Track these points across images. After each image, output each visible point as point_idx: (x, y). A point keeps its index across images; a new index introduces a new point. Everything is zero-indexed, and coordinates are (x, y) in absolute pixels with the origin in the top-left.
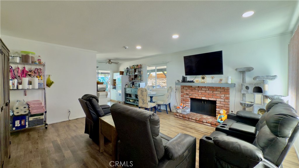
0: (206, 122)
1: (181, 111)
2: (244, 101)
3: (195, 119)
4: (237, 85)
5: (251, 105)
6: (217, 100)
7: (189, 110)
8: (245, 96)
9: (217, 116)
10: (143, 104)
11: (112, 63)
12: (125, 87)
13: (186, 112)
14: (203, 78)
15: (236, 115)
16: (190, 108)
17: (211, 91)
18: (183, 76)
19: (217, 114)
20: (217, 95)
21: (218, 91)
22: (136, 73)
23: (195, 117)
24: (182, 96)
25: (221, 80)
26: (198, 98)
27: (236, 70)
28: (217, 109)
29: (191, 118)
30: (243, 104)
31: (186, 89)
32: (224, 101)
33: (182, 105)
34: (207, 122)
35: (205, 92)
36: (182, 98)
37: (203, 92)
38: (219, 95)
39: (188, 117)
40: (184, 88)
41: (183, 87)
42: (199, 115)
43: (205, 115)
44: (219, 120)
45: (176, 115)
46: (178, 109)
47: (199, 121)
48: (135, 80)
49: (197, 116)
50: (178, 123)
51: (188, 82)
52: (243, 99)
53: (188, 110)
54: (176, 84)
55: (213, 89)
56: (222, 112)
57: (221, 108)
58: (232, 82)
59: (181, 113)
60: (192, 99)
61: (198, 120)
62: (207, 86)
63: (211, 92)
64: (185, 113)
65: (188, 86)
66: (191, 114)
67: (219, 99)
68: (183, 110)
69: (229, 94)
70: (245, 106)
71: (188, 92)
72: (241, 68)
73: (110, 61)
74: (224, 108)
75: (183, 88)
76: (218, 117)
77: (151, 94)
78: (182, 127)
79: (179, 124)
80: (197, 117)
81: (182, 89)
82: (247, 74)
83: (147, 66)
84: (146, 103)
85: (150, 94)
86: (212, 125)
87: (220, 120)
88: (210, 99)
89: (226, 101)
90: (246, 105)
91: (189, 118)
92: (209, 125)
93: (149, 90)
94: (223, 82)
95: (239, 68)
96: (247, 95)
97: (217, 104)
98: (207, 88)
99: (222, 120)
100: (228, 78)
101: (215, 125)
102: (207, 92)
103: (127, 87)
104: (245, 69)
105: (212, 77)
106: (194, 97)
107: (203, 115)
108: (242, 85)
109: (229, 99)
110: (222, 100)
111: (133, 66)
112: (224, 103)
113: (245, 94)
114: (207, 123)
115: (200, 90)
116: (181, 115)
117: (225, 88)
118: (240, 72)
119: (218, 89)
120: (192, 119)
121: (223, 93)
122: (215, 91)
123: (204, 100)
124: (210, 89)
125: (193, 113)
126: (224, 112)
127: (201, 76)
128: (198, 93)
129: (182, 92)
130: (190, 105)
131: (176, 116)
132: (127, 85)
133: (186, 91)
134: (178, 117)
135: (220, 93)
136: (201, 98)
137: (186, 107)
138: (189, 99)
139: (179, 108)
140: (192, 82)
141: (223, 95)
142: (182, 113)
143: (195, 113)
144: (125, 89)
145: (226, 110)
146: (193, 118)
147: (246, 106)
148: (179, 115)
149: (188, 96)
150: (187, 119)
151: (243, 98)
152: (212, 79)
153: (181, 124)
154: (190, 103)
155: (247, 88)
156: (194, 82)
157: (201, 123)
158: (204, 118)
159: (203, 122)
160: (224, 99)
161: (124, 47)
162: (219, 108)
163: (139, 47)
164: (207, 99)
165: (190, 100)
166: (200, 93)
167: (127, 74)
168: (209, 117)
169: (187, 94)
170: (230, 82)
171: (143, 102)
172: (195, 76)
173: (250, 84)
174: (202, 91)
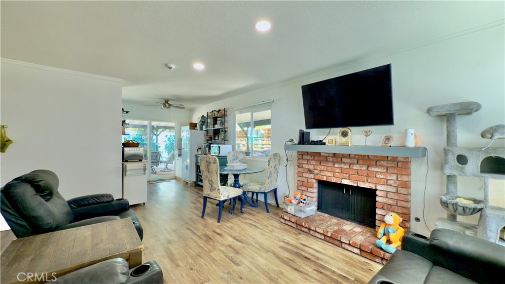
0: (348, 242)
1: (293, 208)
2: (451, 195)
3: (322, 232)
4: (430, 153)
5: (474, 209)
6: (379, 187)
7: (314, 207)
8: (455, 183)
9: (377, 228)
10: (211, 191)
11: (170, 105)
12: (196, 153)
13: (304, 212)
14: (345, 134)
15: (428, 242)
16: (316, 203)
17: (363, 165)
18: (300, 130)
19: (377, 223)
20: (378, 176)
21: (381, 166)
22: (217, 127)
23: (324, 227)
24: (300, 174)
25: (388, 139)
26: (334, 180)
27: (429, 111)
28: (378, 211)
29: (314, 229)
30: (450, 207)
31: (308, 160)
32: (395, 191)
33: (298, 197)
34: (351, 242)
35: (348, 167)
36: (300, 179)
37: (345, 167)
38: (382, 177)
39: (307, 225)
40: (305, 157)
41: (302, 155)
42: (335, 220)
43: (349, 223)
44: (382, 242)
45: (283, 218)
46: (287, 205)
47: (331, 237)
48: (215, 139)
49: (329, 223)
50: (280, 241)
51: (311, 144)
52: (448, 188)
53: (311, 208)
54: (287, 147)
55: (367, 159)
56: (392, 219)
57: (389, 208)
58: (416, 143)
59: (293, 213)
60: (321, 183)
61: (329, 235)
62: (353, 153)
63: (364, 168)
64: (303, 216)
65: (311, 152)
66: (316, 218)
67: (383, 186)
68: (297, 207)
69: (410, 175)
70: (455, 211)
71: (311, 167)
72: (443, 107)
73: (166, 103)
74: (396, 209)
75: (300, 157)
76: (381, 231)
77: (236, 168)
78: (286, 255)
79: (282, 244)
80: (328, 227)
81: (299, 159)
82: (460, 123)
83: (236, 112)
84: (216, 189)
85: (232, 168)
86: (363, 254)
87: (384, 239)
88: (361, 185)
89: (402, 192)
90: (460, 209)
91: (309, 229)
92: (357, 251)
93: (238, 160)
94: (393, 143)
95: (437, 107)
96: (460, 180)
97: (378, 199)
98: (353, 158)
99: (389, 242)
100: (405, 134)
101: (371, 253)
102: (354, 168)
103: (200, 152)
104: (456, 108)
105: (366, 132)
106: (325, 179)
107: (345, 221)
108: (446, 152)
109: (410, 188)
110: (390, 189)
111: (213, 111)
112: (395, 197)
113: (455, 176)
114: (349, 244)
115: (338, 162)
116: (293, 220)
117: (399, 159)
118: (441, 117)
119: (380, 161)
120: (316, 231)
121: (393, 171)
122: (372, 166)
123: (348, 187)
124: (361, 161)
125: (323, 214)
126: (395, 220)
127: (339, 130)
128: (334, 169)
129: (299, 167)
130: (316, 195)
131: (283, 221)
132: (200, 148)
133: (307, 164)
134: (286, 222)
135: (385, 170)
136: (339, 182)
137: (305, 200)
138: (314, 181)
139: (291, 202)
140: (321, 143)
141: (394, 177)
142: (296, 215)
143: (327, 215)
144: (197, 157)
145: (401, 214)
146: (318, 230)
147: (457, 212)
148: (288, 219)
149: (312, 176)
150: (306, 230)
151: (447, 186)
152: (367, 136)
153: (288, 244)
154: (316, 190)
155: (462, 160)
156: (324, 144)
157: (337, 243)
158: (344, 230)
159: (342, 242)
160: (397, 187)
161: (166, 65)
162: (383, 208)
163: (199, 66)
164: (355, 185)
165: (316, 185)
166: (338, 170)
167: (201, 129)
168: (358, 229)
169: (310, 171)
170: (411, 143)
171: (212, 187)
172: (327, 130)
173: (470, 149)
174: (343, 166)
